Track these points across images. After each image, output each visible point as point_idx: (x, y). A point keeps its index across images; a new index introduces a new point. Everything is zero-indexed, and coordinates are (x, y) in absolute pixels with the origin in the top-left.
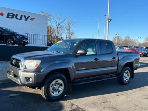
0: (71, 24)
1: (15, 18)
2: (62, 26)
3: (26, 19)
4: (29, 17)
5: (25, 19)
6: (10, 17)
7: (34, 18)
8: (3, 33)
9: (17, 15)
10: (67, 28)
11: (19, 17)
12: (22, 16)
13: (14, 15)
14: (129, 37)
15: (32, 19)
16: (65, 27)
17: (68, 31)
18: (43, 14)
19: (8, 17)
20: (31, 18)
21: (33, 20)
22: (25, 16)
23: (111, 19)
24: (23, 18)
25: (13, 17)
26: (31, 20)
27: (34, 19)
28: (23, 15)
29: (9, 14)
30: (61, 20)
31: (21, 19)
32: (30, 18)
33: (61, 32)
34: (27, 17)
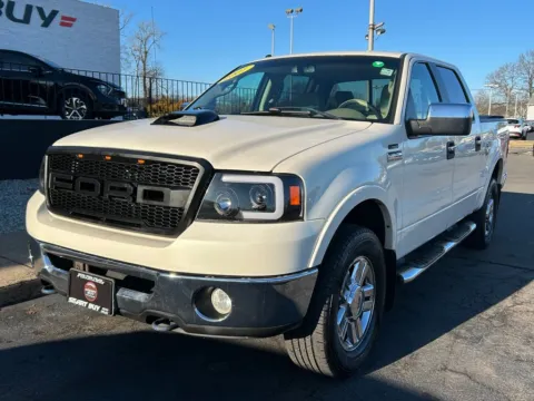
0: (151, 40)
1: (4, 15)
3: (47, 22)
4: (54, 13)
5: (42, 22)
7: (73, 16)
9: (11, 5)
11: (19, 13)
12: (29, 9)
15: (68, 22)
16: (128, 51)
20: (64, 18)
21: (70, 25)
22: (41, 11)
26: (62, 24)
27: (74, 20)
28: (35, 4)
31: (26, 20)
32: (58, 19)
34: (47, 14)
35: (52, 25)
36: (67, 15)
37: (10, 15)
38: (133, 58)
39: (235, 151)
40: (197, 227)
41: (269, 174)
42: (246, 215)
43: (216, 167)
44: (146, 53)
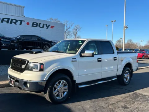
0: (78, 30)
1: (38, 26)
2: (69, 32)
3: (48, 27)
4: (49, 25)
6: (34, 25)
8: (40, 41)
9: (40, 24)
10: (74, 33)
11: (41, 26)
12: (44, 25)
13: (37, 24)
14: (131, 40)
15: (52, 27)
16: (72, 32)
17: (75, 36)
18: (52, 21)
19: (33, 26)
20: (51, 26)
21: (53, 28)
22: (46, 25)
23: (127, 27)
24: (45, 27)
25: (37, 26)
26: (51, 28)
27: (54, 27)
28: (45, 23)
29: (33, 23)
30: (68, 26)
31: (43, 27)
32: (50, 27)
33: (68, 37)
34: (48, 26)
35: (49, 28)
36: (52, 26)
37: (39, 26)
38: (73, 34)
39: (34, 59)
40: (26, 71)
41: (38, 63)
42: (33, 70)
43: (29, 61)
44: (76, 33)
